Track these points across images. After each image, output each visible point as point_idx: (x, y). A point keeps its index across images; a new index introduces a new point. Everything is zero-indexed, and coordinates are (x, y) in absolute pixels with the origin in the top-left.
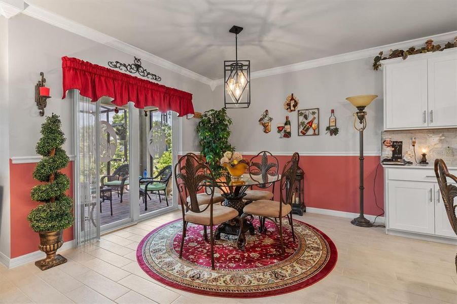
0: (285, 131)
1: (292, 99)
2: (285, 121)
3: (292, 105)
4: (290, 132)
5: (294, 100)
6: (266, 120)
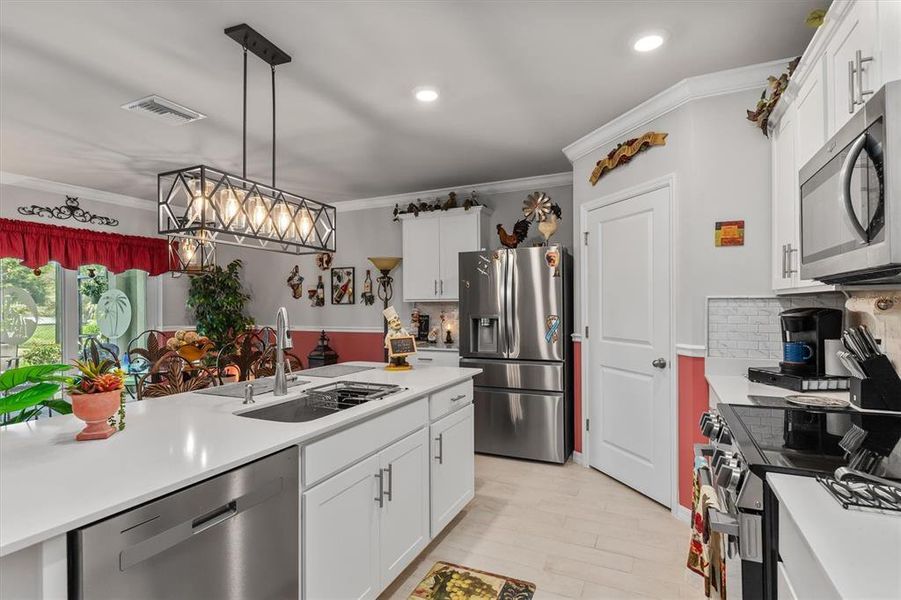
0: (318, 297)
3: (324, 261)
4: (323, 299)
6: (295, 281)
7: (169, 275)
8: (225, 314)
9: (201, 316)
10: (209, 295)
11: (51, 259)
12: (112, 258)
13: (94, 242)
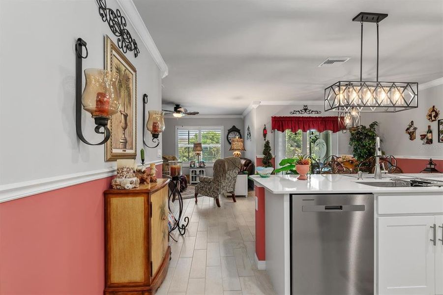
0: (427, 139)
1: (433, 110)
2: (427, 129)
3: (433, 115)
4: (432, 139)
5: (435, 111)
6: (411, 130)
7: (341, 132)
8: (367, 149)
9: (355, 150)
10: (359, 140)
11: (299, 129)
12: (318, 126)
13: (312, 121)
